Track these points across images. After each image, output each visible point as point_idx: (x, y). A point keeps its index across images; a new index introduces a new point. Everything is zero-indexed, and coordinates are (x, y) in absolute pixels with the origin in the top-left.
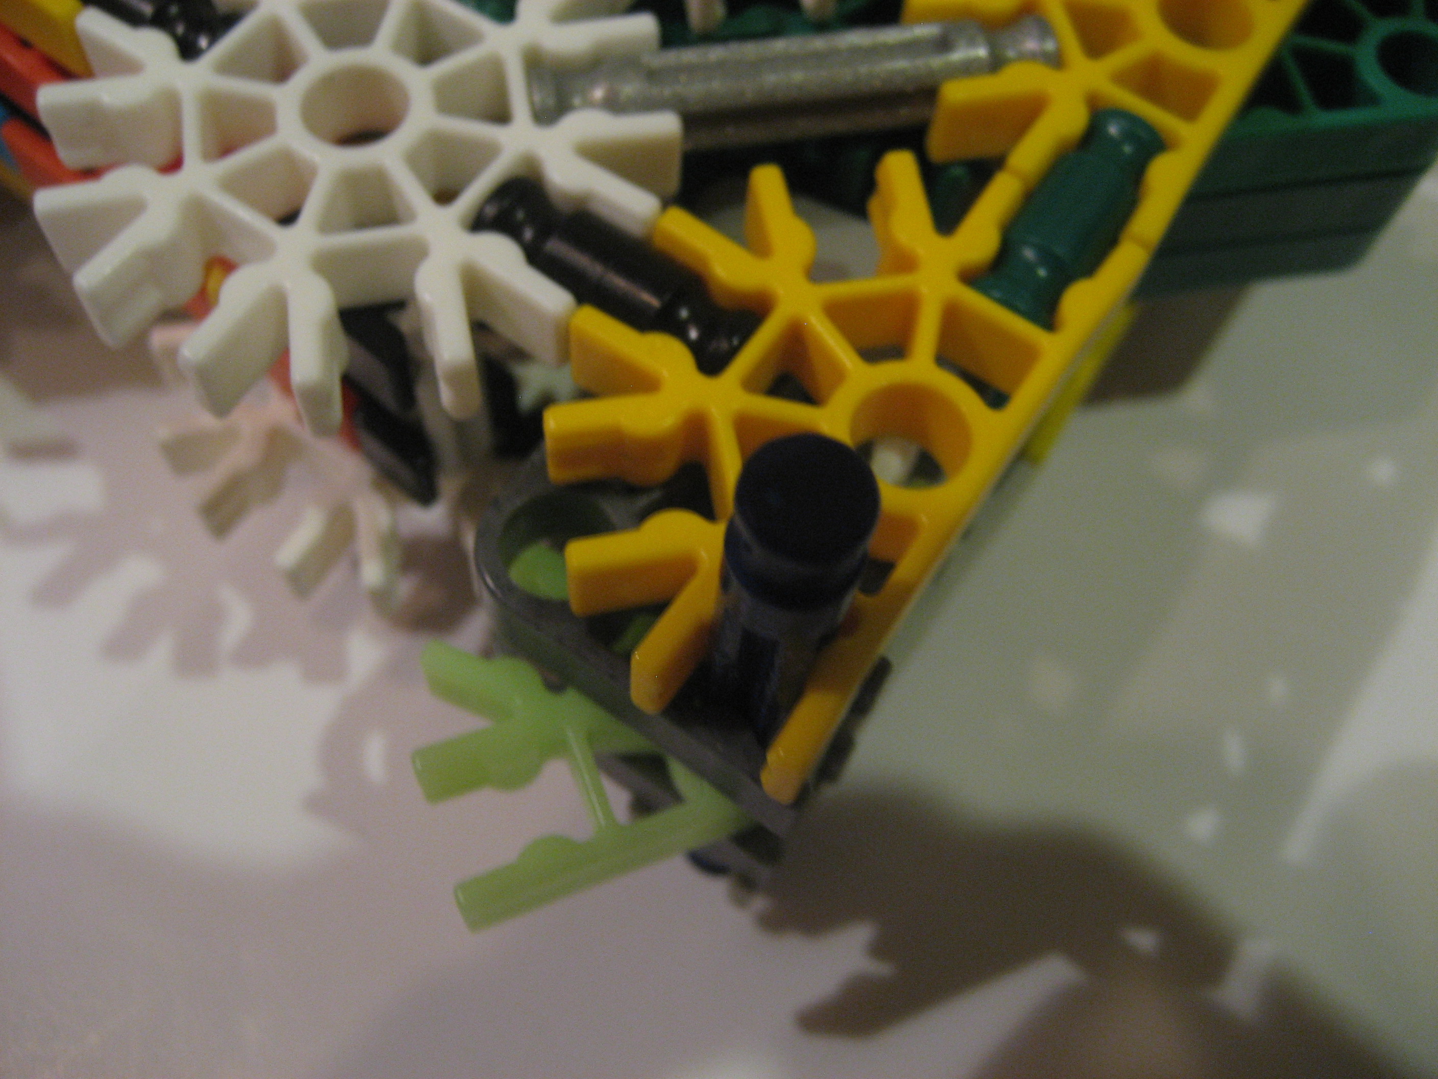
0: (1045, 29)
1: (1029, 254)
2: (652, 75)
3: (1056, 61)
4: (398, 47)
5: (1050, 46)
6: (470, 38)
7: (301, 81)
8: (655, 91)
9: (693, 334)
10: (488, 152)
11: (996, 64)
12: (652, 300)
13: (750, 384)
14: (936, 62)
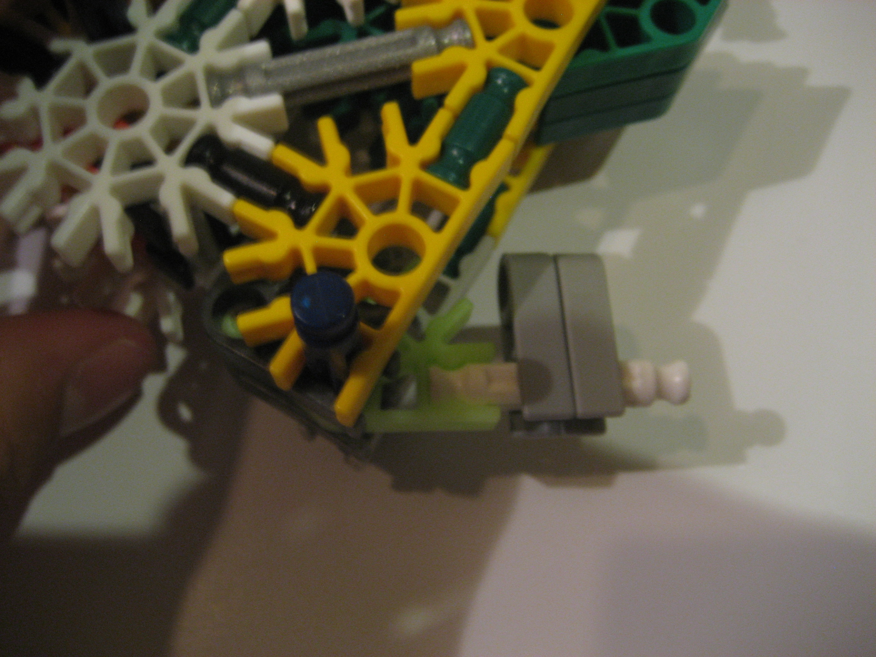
0: (465, 26)
1: (455, 152)
2: (267, 74)
3: (471, 44)
4: (144, 72)
5: (468, 35)
6: (176, 63)
7: (98, 94)
8: (270, 83)
9: (293, 206)
10: (189, 124)
11: (440, 48)
12: (273, 193)
13: (321, 231)
14: (410, 51)
